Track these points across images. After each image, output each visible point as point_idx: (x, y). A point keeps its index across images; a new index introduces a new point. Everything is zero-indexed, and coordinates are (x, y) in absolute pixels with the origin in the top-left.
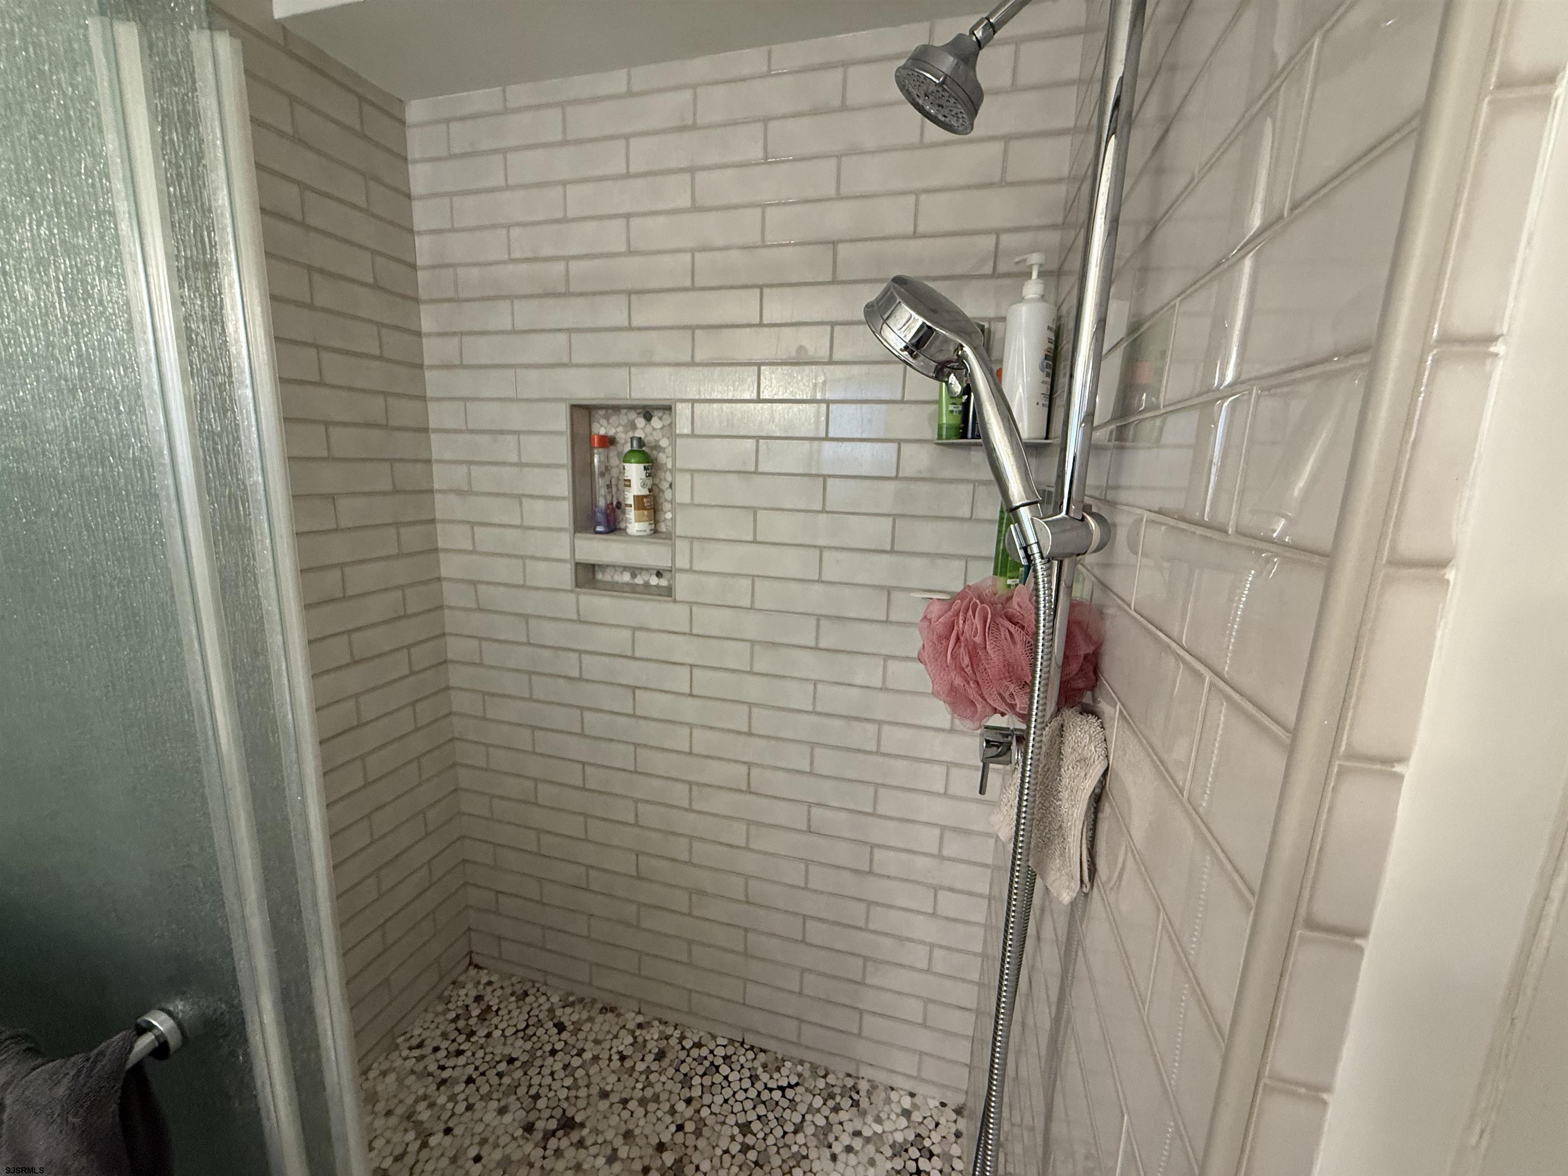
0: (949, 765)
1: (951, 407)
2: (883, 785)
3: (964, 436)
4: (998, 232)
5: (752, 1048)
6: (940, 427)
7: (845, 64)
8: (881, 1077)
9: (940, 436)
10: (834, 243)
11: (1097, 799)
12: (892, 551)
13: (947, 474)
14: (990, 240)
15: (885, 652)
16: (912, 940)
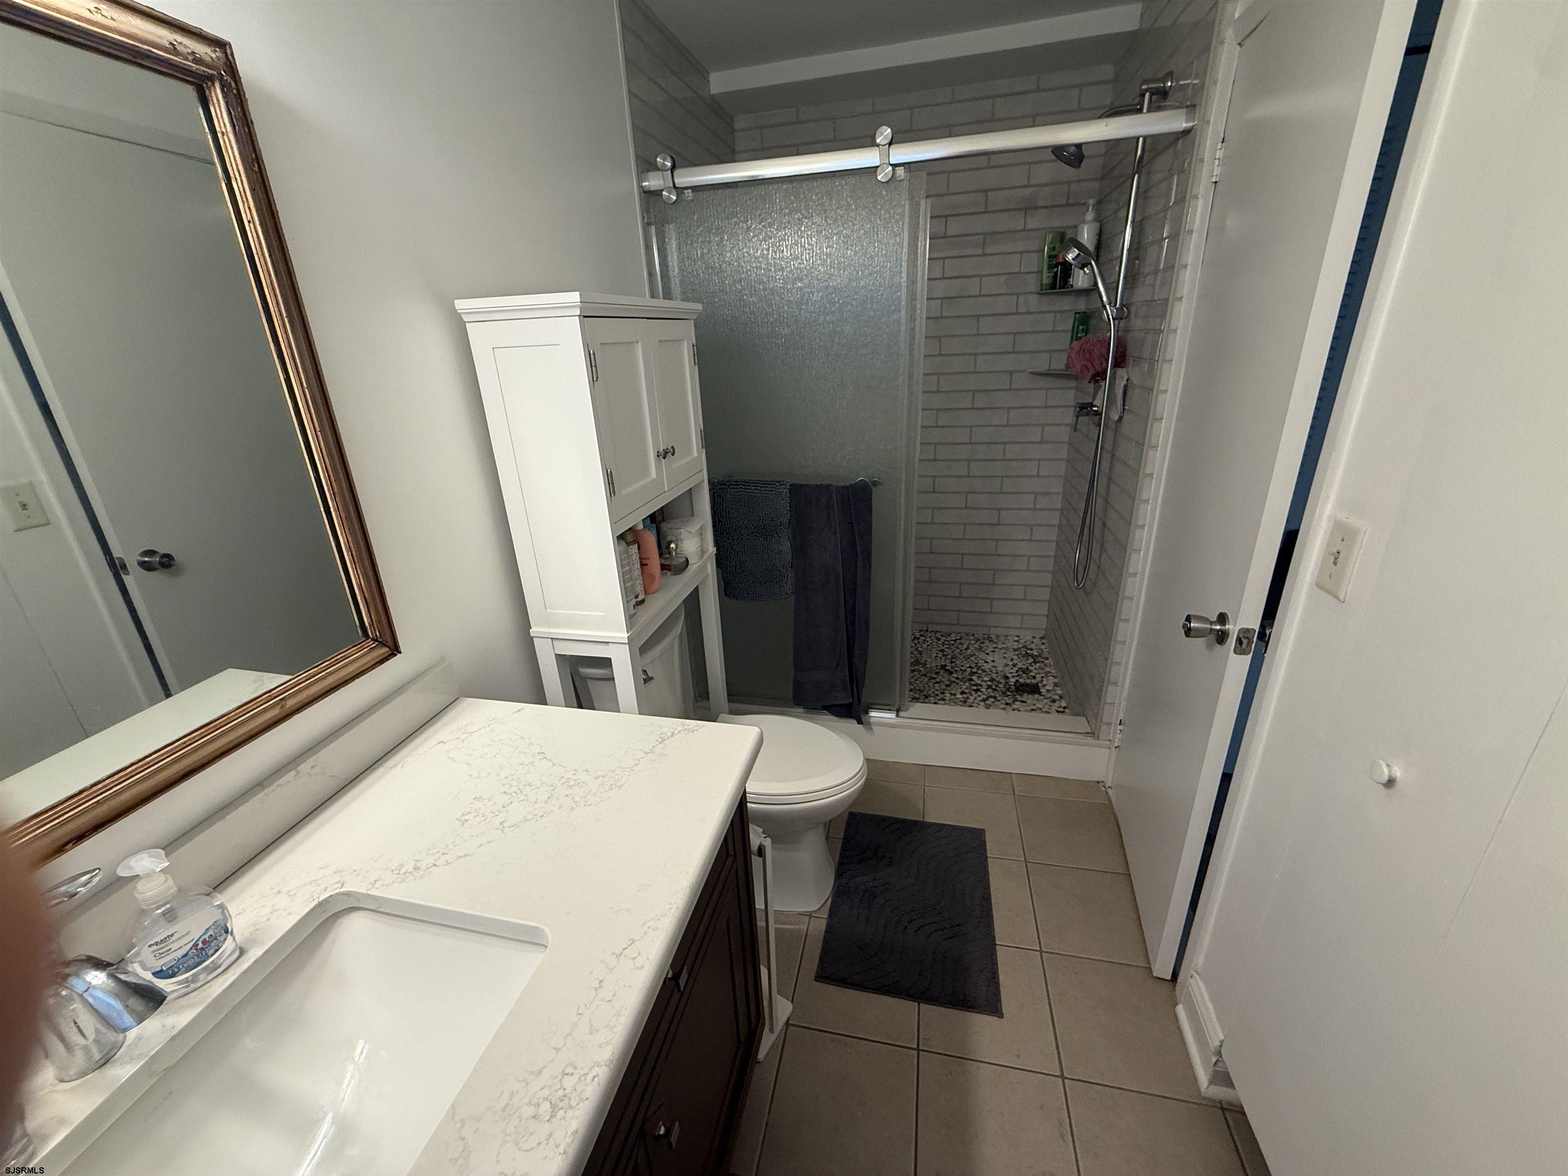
0: (1039, 460)
1: (1048, 275)
2: (1006, 476)
3: (1054, 288)
4: (1069, 183)
5: (932, 631)
6: (1042, 285)
7: (994, 97)
8: (1001, 631)
9: (1042, 289)
10: (986, 191)
11: (1126, 387)
12: (1014, 352)
13: (1044, 309)
14: (1066, 187)
15: (1008, 405)
16: (1018, 556)
